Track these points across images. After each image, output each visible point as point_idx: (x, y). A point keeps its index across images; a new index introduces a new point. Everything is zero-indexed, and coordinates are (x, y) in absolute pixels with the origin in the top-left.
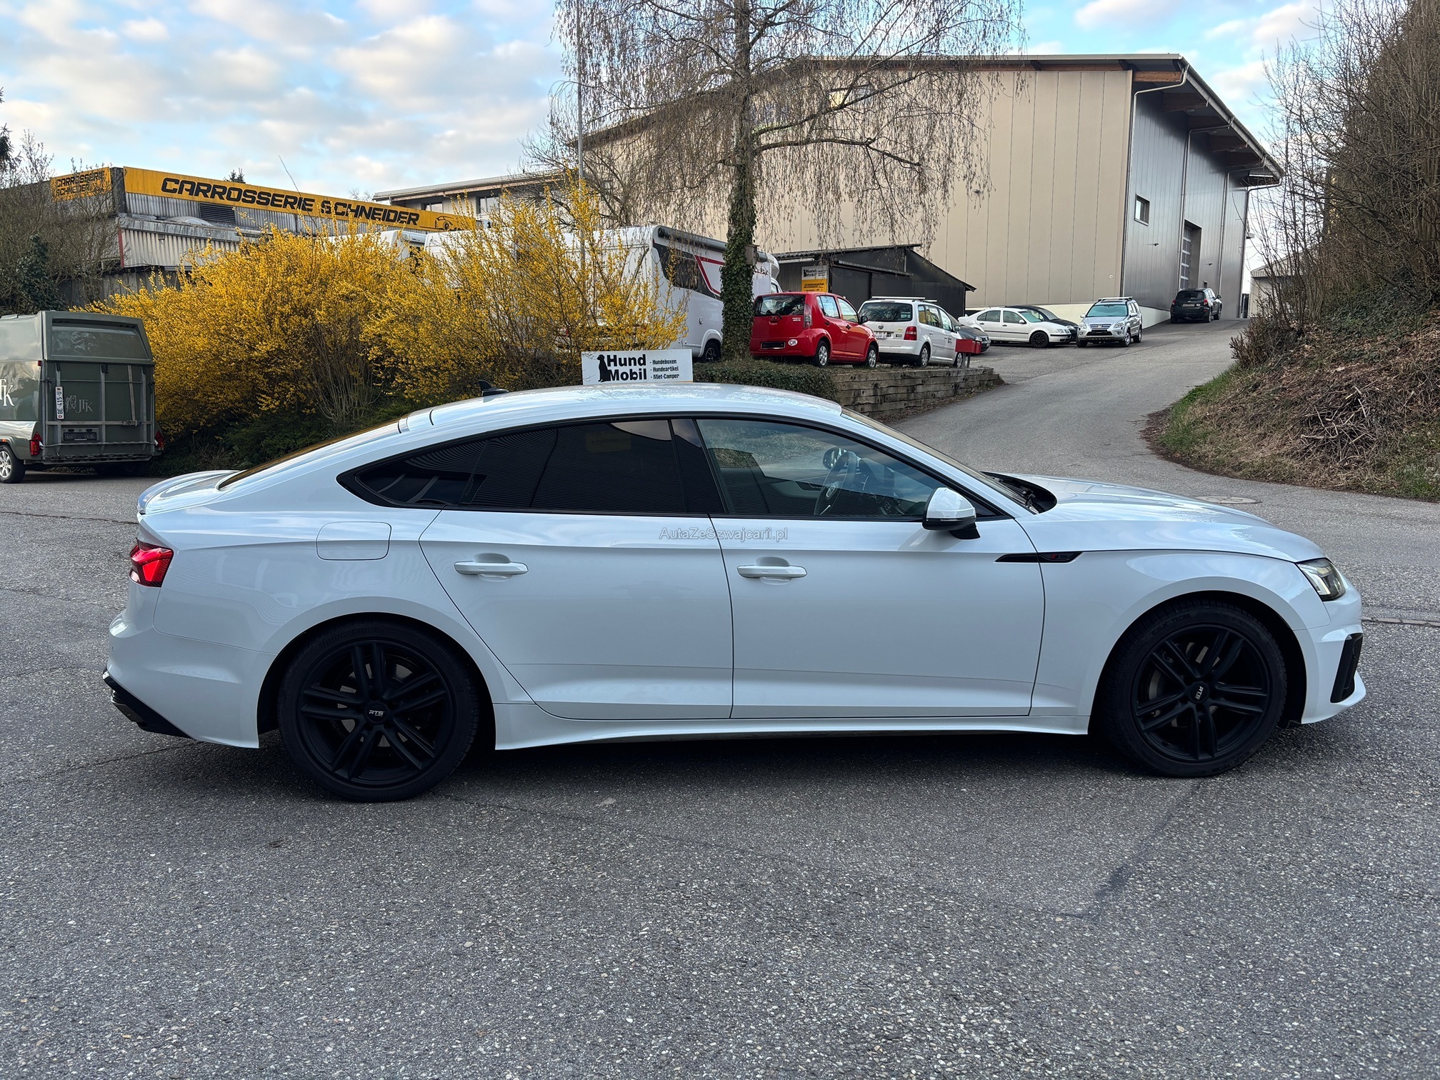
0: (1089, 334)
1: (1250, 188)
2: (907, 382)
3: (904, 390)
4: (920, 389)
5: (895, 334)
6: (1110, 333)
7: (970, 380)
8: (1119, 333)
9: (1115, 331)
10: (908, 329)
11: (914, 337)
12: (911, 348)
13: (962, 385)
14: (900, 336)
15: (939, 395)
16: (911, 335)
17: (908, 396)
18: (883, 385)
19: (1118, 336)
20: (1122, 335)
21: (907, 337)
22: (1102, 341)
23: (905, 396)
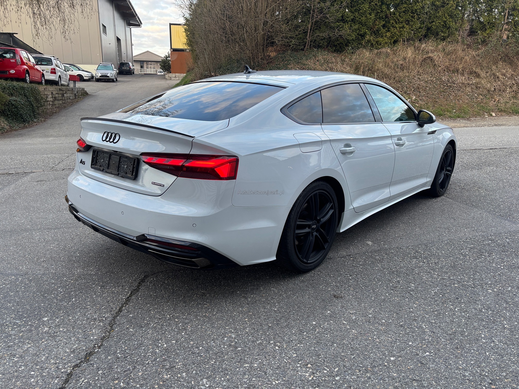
0: (100, 76)
1: (131, 27)
2: (61, 92)
3: (60, 96)
4: (65, 95)
5: (46, 71)
6: (108, 77)
7: (79, 92)
8: (112, 77)
9: (110, 76)
10: (52, 69)
11: (55, 73)
12: (55, 77)
13: (77, 94)
14: (48, 72)
15: (71, 98)
16: (53, 72)
17: (62, 98)
18: (54, 93)
19: (111, 78)
20: (113, 78)
21: (52, 73)
22: (105, 80)
23: (61, 98)
